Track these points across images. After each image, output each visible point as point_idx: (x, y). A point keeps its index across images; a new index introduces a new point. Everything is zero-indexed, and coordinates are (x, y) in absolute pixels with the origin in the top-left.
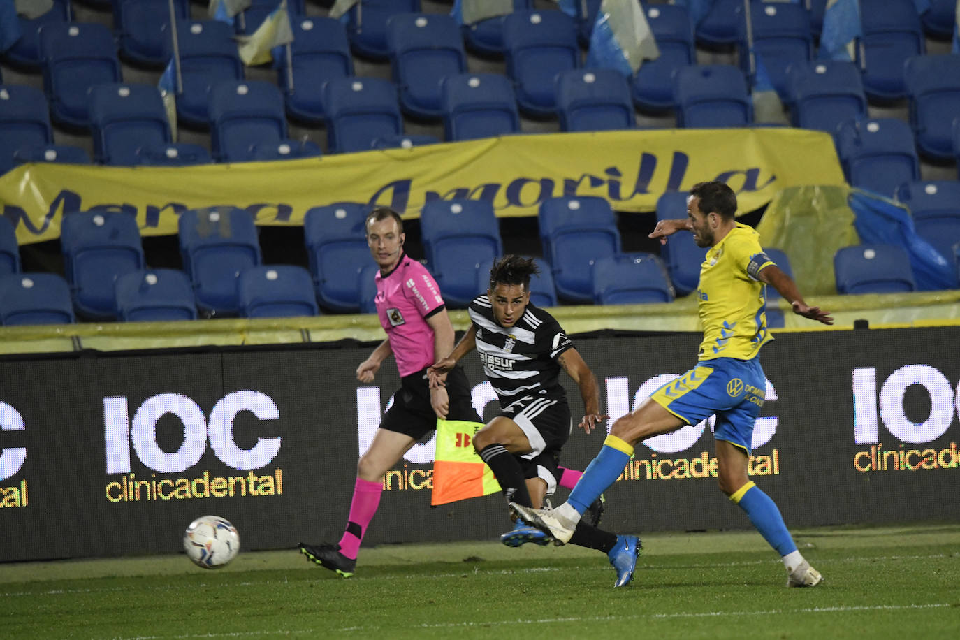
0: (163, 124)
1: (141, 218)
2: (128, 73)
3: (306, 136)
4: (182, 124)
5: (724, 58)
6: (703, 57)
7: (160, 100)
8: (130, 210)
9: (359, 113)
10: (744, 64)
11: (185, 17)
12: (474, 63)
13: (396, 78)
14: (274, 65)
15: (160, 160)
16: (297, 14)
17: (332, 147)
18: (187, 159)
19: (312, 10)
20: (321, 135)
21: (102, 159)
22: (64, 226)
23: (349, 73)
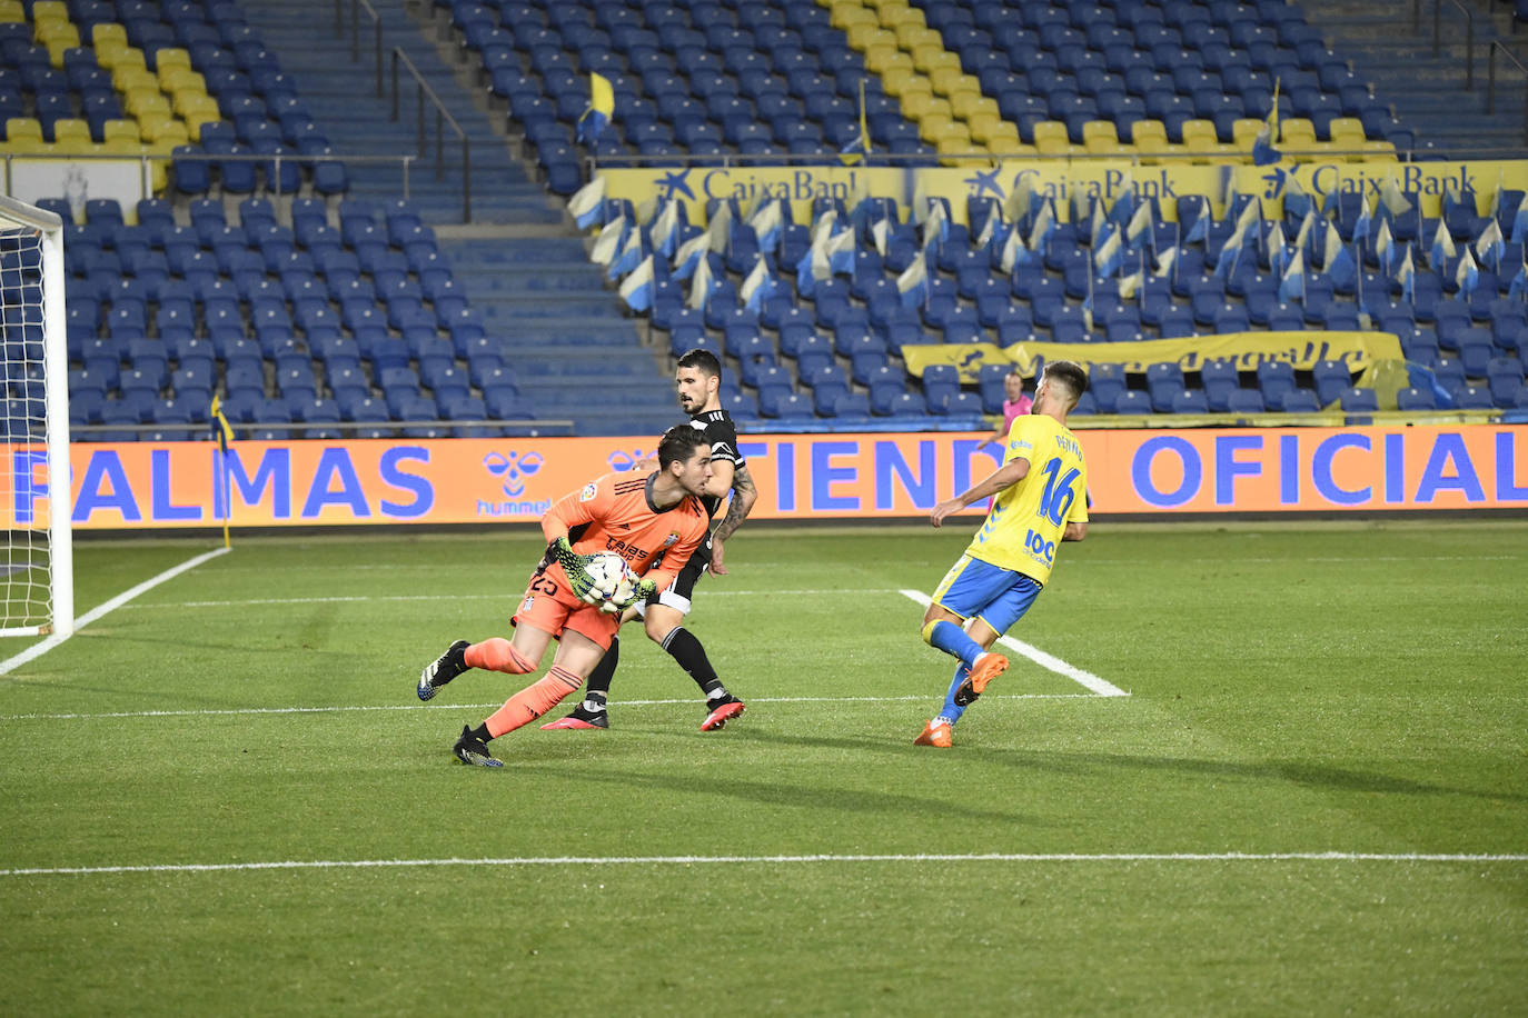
0: (1082, 324)
2: (1068, 301)
3: (1149, 331)
4: (1095, 325)
5: (1347, 300)
6: (1338, 298)
7: (1082, 314)
9: (1174, 321)
10: (1357, 302)
11: (1095, 276)
12: (1229, 299)
13: (1192, 305)
14: (1136, 299)
15: (1082, 341)
16: (1147, 275)
17: (1161, 336)
18: (1094, 340)
19: (1151, 273)
20: (1155, 331)
21: (1055, 339)
23: (1170, 303)
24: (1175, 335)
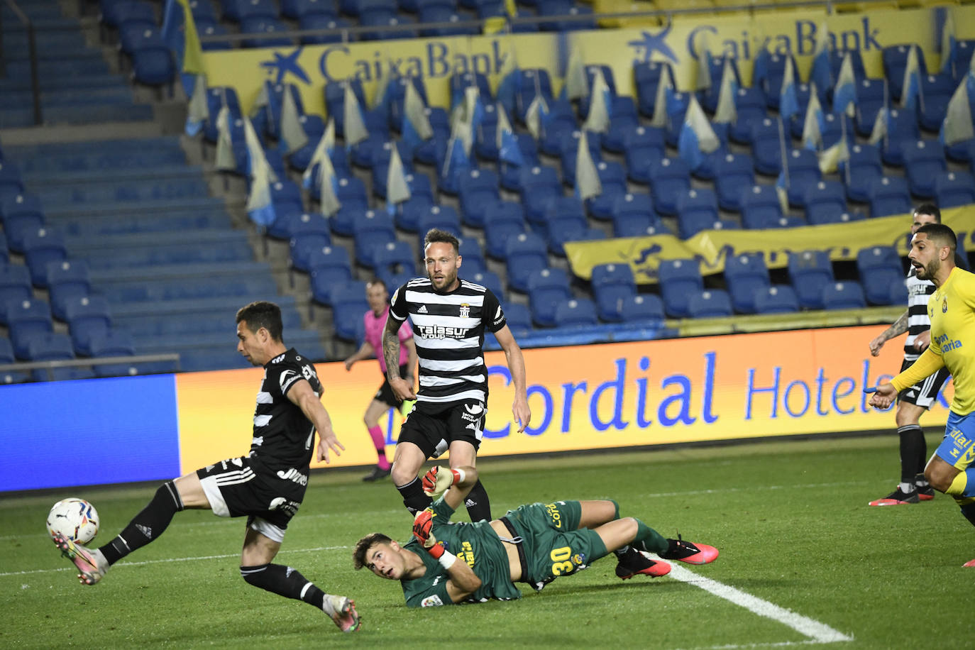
0: (777, 206)
1: (767, 258)
2: (760, 180)
3: (857, 210)
4: (792, 206)
7: (776, 194)
8: (761, 254)
9: (886, 196)
11: (790, 148)
12: (951, 166)
13: (907, 176)
14: (839, 171)
15: (776, 226)
16: (851, 143)
17: (872, 214)
18: (793, 224)
19: (860, 140)
20: (865, 209)
21: (745, 226)
22: (727, 264)
23: (881, 174)
24: (889, 213)
